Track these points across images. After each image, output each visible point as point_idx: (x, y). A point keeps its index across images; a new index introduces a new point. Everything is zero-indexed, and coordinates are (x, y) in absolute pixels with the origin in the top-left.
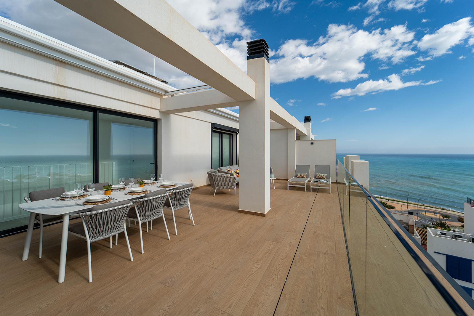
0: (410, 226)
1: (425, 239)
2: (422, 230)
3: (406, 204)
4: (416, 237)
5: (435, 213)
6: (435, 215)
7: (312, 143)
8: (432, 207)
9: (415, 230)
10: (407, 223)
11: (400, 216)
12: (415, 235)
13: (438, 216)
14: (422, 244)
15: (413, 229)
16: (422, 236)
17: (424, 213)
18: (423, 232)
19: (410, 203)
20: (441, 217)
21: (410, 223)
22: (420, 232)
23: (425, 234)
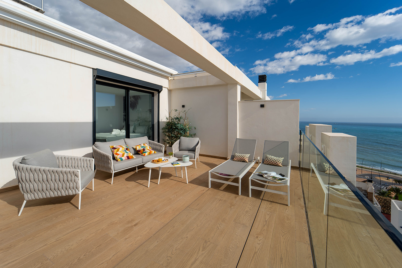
0: (368, 194)
1: (384, 207)
2: (380, 197)
3: (361, 168)
4: (376, 205)
5: (388, 178)
6: (388, 179)
7: (262, 106)
8: (385, 172)
9: (374, 197)
10: (366, 190)
11: (359, 183)
12: (374, 203)
13: (391, 181)
14: (381, 212)
15: (372, 197)
16: (381, 204)
17: (378, 178)
18: (382, 200)
19: (364, 168)
20: (394, 182)
21: (369, 191)
22: (379, 200)
23: (384, 202)
